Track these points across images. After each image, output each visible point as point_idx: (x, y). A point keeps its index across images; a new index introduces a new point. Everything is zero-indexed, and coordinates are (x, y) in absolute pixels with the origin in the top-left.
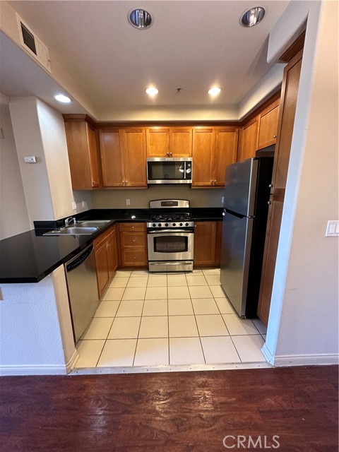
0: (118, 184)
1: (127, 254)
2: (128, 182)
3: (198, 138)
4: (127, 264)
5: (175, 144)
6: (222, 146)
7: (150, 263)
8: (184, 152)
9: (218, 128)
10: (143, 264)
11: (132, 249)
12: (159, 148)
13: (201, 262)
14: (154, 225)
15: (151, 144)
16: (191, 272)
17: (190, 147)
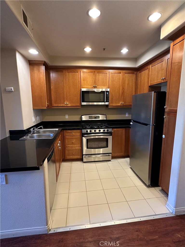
0: (62, 105)
1: (68, 150)
2: (68, 103)
3: (113, 77)
4: (68, 157)
5: (98, 80)
6: (127, 82)
7: (84, 156)
8: (104, 86)
9: (124, 71)
10: (79, 157)
11: (72, 147)
12: (88, 82)
13: (116, 155)
15: (84, 80)
16: (110, 161)
17: (108, 82)
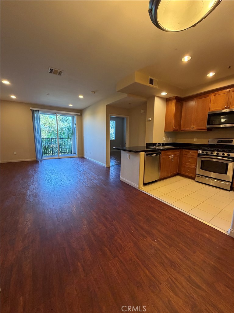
0: (188, 129)
1: (184, 167)
2: (194, 127)
4: (183, 173)
5: (233, 100)
7: (196, 175)
10: (193, 176)
11: (188, 165)
12: (219, 104)
14: (203, 152)
15: (213, 103)
